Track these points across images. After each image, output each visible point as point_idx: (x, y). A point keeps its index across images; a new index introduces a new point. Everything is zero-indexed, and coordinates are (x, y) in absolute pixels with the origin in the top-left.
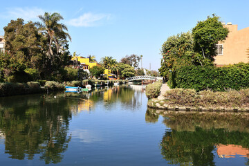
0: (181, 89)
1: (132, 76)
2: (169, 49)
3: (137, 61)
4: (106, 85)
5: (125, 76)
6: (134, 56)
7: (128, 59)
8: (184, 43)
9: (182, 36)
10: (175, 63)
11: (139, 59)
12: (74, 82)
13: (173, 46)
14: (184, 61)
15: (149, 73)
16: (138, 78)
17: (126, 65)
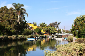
0: (82, 38)
1: (55, 33)
2: (77, 22)
3: (58, 25)
4: (43, 37)
5: (52, 33)
6: (56, 22)
7: (53, 24)
8: (83, 19)
9: (82, 16)
10: (80, 28)
11: (59, 24)
12: (29, 36)
13: (79, 21)
14: (83, 27)
15: (64, 31)
16: (59, 34)
17: (52, 27)
